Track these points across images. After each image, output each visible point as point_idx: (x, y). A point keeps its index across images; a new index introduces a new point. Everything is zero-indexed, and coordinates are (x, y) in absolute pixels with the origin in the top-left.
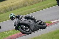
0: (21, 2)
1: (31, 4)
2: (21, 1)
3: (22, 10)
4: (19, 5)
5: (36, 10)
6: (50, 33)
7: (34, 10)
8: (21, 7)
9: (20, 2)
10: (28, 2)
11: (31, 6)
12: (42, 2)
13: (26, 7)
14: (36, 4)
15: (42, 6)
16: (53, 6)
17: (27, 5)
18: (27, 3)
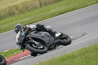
0: (6, 9)
1: (21, 12)
2: (5, 6)
3: (8, 23)
4: (2, 14)
5: (31, 22)
6: (54, 59)
7: (27, 22)
8: (5, 17)
9: (4, 8)
10: (17, 9)
11: (22, 15)
12: (41, 9)
13: (14, 17)
14: (31, 12)
15: (40, 14)
16: (58, 15)
17: (14, 14)
18: (15, 10)
